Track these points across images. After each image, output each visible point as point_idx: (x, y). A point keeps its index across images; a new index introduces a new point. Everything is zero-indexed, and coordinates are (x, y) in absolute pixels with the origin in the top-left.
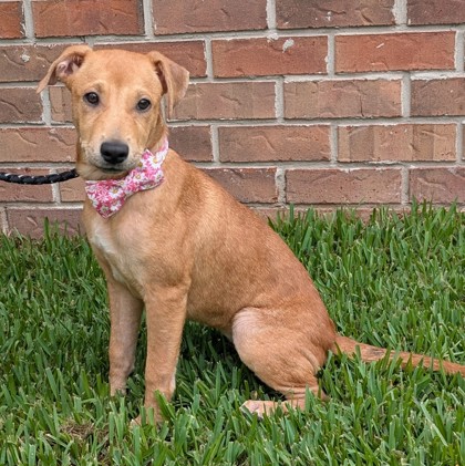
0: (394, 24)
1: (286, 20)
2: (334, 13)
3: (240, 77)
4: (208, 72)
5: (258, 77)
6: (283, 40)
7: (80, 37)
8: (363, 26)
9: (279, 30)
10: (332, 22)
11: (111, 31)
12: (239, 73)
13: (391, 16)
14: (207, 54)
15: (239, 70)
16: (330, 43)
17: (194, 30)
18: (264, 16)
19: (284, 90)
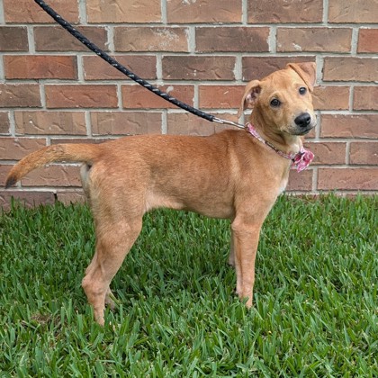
0: (234, 80)
1: (169, 74)
2: (198, 71)
3: (140, 109)
4: (119, 104)
5: (151, 109)
6: (167, 86)
7: (35, 80)
8: (216, 80)
9: (164, 80)
10: (197, 77)
11: (56, 77)
12: (139, 106)
13: (233, 74)
14: (119, 94)
15: (139, 104)
16: (196, 89)
17: (110, 77)
18: (154, 71)
19: (168, 118)
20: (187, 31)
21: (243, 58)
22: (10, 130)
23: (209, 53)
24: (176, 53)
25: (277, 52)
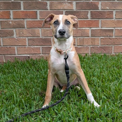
20: (73, 3)
21: (91, 11)
22: (14, 35)
23: (80, 10)
24: (69, 10)
25: (101, 10)
